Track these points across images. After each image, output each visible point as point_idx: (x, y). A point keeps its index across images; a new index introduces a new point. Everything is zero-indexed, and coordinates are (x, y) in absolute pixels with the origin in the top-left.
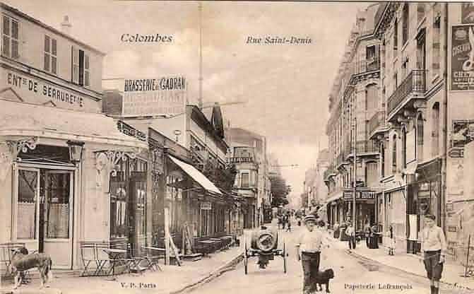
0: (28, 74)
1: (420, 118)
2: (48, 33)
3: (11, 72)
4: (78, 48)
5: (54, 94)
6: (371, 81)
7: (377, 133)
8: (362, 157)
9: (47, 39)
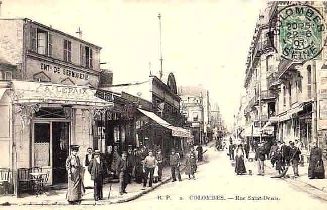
0: (54, 63)
1: (299, 75)
2: (65, 38)
3: (43, 62)
4: (84, 45)
5: (70, 74)
6: (269, 54)
7: (273, 86)
8: (265, 100)
9: (65, 41)
